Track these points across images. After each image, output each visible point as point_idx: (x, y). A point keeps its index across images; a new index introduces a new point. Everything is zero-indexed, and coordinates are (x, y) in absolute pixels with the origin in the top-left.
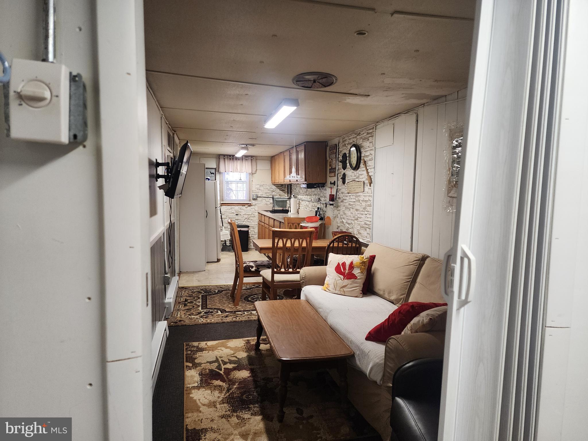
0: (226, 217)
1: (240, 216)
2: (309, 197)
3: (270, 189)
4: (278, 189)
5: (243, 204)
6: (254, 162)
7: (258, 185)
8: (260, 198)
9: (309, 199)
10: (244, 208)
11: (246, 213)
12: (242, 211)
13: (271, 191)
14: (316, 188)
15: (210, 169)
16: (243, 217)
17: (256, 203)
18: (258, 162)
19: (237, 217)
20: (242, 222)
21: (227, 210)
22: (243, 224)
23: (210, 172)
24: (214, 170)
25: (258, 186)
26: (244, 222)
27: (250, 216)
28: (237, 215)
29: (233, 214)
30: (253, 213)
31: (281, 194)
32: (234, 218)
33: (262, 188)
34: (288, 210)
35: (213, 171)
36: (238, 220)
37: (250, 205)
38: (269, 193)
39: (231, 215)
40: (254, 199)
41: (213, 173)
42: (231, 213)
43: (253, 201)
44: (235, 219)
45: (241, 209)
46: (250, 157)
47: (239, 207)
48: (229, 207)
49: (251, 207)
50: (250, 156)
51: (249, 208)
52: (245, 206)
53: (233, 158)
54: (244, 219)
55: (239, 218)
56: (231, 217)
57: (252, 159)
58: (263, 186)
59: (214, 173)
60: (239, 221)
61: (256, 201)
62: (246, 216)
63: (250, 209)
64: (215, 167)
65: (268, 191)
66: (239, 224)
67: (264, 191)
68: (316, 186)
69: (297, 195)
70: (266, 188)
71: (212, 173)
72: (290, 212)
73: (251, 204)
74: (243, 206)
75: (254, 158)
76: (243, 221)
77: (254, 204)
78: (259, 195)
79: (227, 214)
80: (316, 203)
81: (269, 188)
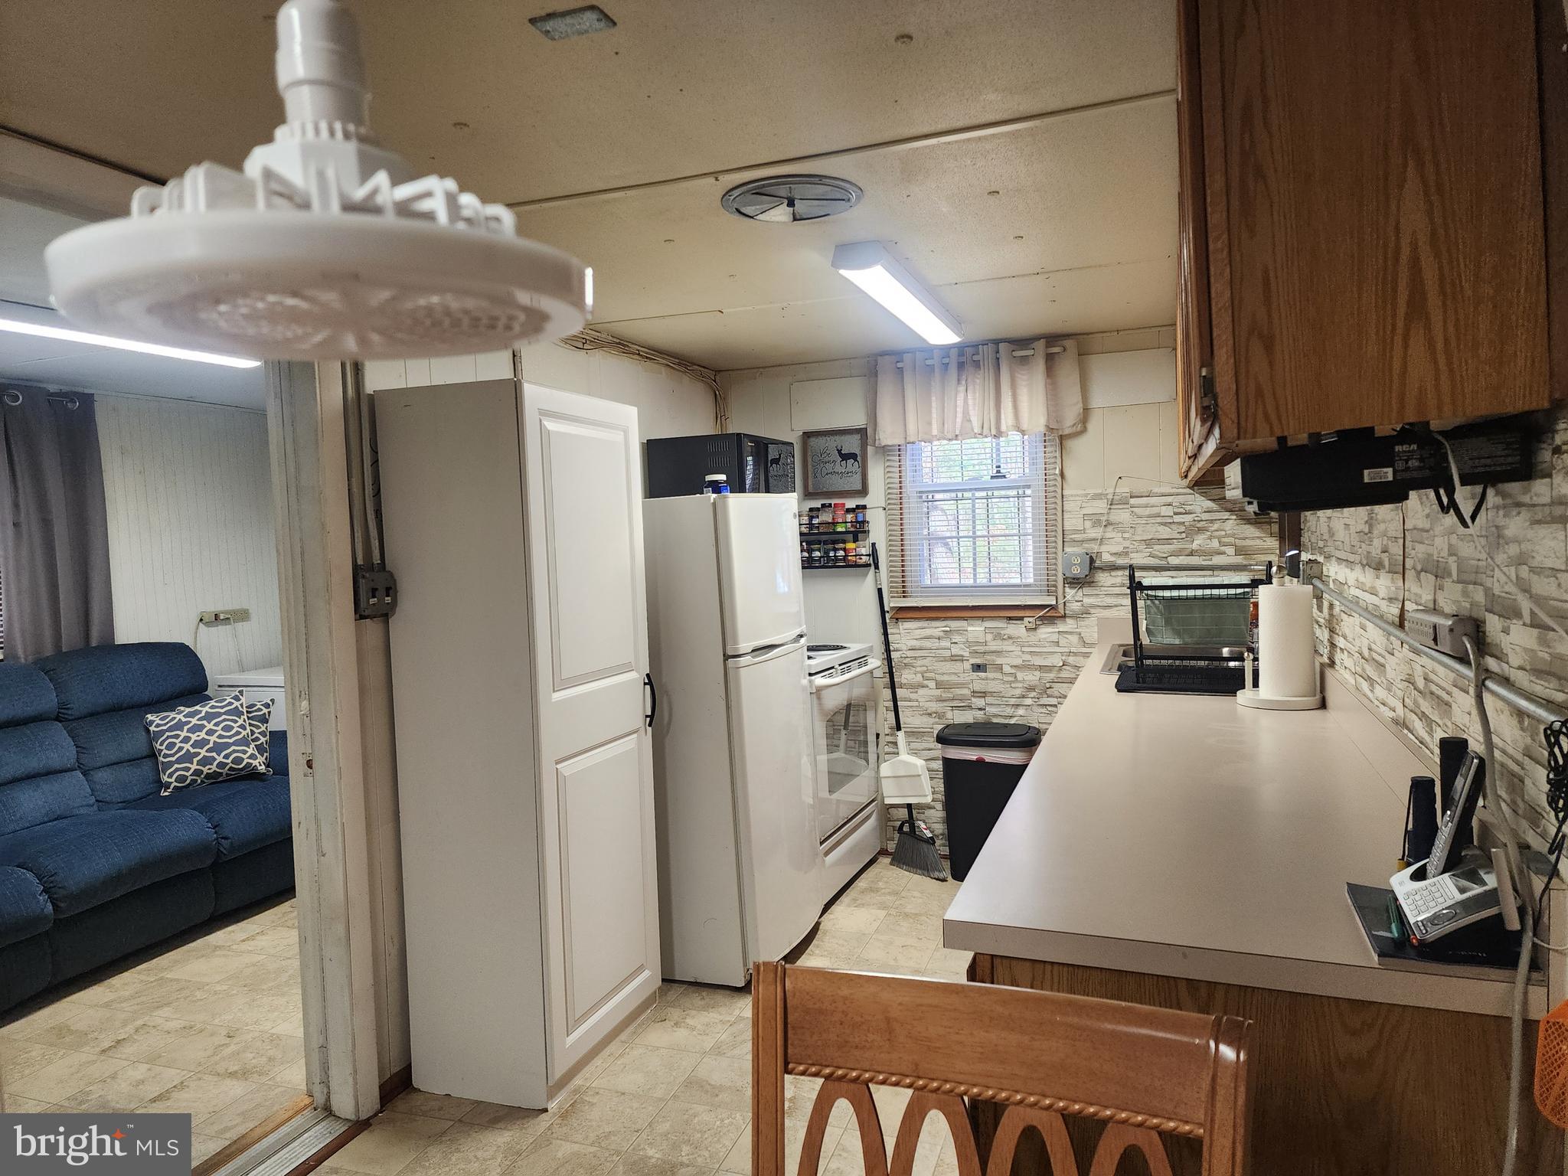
0: (919, 678)
1: (998, 675)
2: (1384, 584)
3: (1177, 519)
4: (1226, 515)
5: (1012, 613)
6: (1068, 372)
7: (1097, 497)
8: (1113, 573)
9: (1384, 606)
10: (1018, 630)
11: (1027, 657)
12: (1007, 646)
13: (1182, 529)
14: (1394, 494)
15: (837, 438)
16: (1016, 680)
17: (1087, 601)
18: (1098, 365)
19: (978, 681)
20: (1009, 711)
21: (927, 644)
22: (1013, 721)
23: (839, 451)
24: (857, 437)
25: (1101, 506)
26: (1021, 711)
27: (1052, 675)
28: (978, 668)
29: (958, 667)
30: (1071, 660)
31: (1248, 543)
32: (962, 685)
33: (1122, 515)
34: (1241, 671)
35: (851, 444)
36: (983, 694)
37: (1050, 615)
38: (1168, 541)
39: (948, 667)
40: (1075, 582)
41: (853, 456)
42: (945, 660)
43: (1070, 592)
44: (966, 692)
45: (998, 636)
46: (1042, 343)
47: (989, 624)
48: (937, 628)
49: (1061, 627)
50: (1037, 338)
51: (1046, 632)
52: (1021, 619)
53: (946, 361)
54: (1018, 692)
55: (992, 686)
56: (946, 678)
57: (1056, 350)
58: (1132, 501)
59: (858, 452)
60: (989, 700)
61: (1087, 590)
62: (1032, 677)
63: (1055, 637)
64: (858, 420)
65: (1165, 532)
66: (995, 720)
67: (1139, 530)
68: (1388, 474)
69: (1321, 559)
70: (1148, 511)
71: (845, 457)
72: (1256, 684)
73: (1052, 607)
74: (1010, 618)
75: (1069, 343)
76: (1013, 701)
77: (1075, 607)
78: (1107, 558)
79: (926, 662)
80: (1441, 670)
81: (1167, 511)
